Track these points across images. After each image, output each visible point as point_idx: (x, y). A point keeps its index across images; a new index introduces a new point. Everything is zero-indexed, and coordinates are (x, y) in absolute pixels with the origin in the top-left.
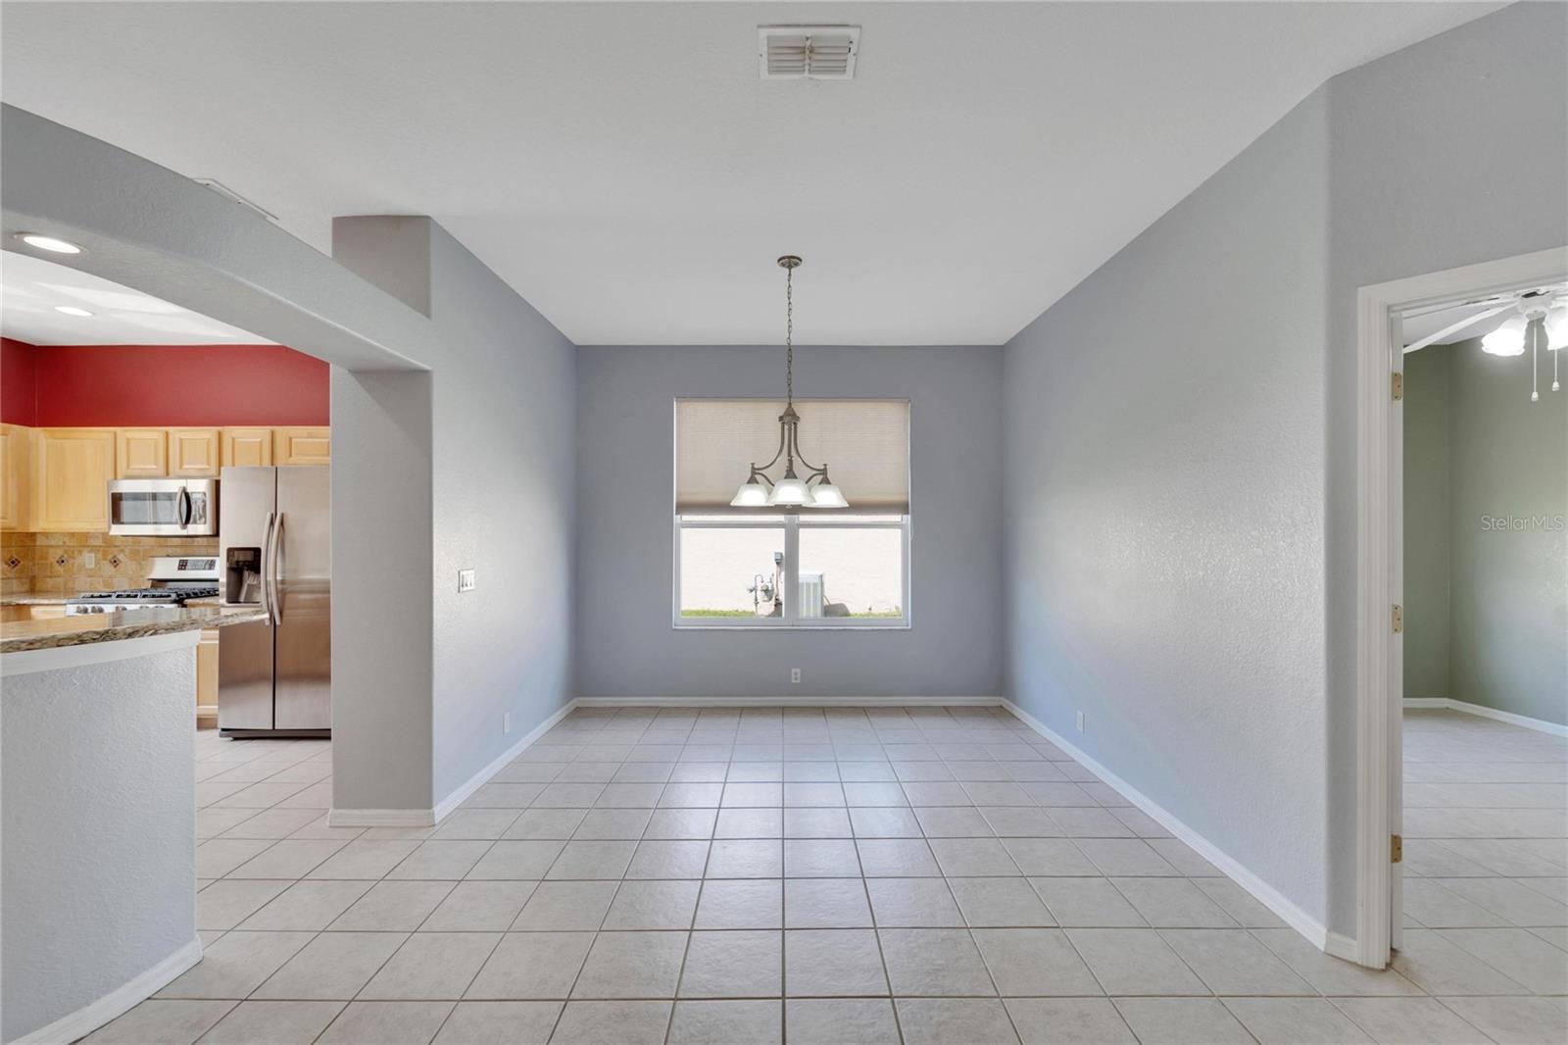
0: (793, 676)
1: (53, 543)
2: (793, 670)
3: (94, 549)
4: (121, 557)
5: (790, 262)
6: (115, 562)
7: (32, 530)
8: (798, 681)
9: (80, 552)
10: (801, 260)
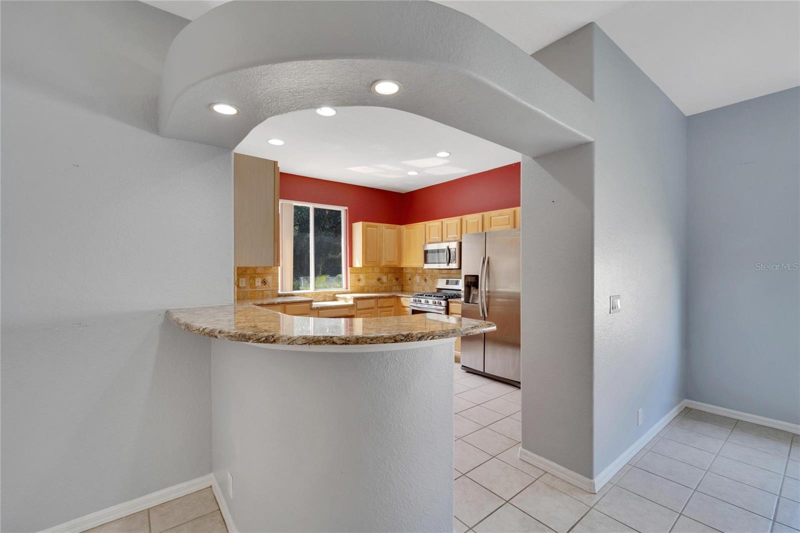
1: (408, 272)
3: (419, 274)
4: (427, 278)
6: (425, 280)
7: (402, 266)
9: (415, 275)
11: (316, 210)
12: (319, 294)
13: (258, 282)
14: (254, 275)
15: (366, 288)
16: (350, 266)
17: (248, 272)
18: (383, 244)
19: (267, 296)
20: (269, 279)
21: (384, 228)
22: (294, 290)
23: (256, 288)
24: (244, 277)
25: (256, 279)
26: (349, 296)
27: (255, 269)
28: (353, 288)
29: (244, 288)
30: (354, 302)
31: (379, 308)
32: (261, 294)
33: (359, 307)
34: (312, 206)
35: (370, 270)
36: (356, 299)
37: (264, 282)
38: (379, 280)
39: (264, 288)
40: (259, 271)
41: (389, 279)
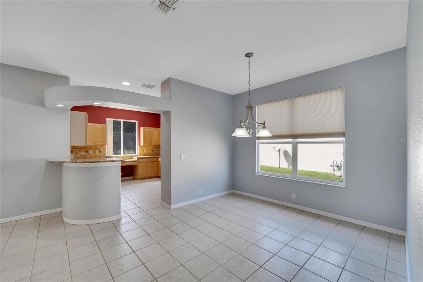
0: (293, 197)
2: (293, 195)
5: (248, 55)
8: (295, 199)
10: (253, 54)
11: (124, 122)
12: (125, 156)
13: (97, 152)
14: (95, 149)
15: (147, 154)
16: (139, 145)
17: (93, 147)
18: (153, 136)
19: (101, 157)
20: (102, 150)
21: (153, 130)
22: (113, 155)
23: (96, 154)
24: (91, 150)
25: (97, 150)
26: (136, 157)
27: (96, 146)
28: (141, 154)
29: (91, 154)
30: (137, 160)
31: (149, 162)
32: (99, 156)
33: (139, 162)
34: (122, 121)
35: (148, 147)
36: (138, 158)
37: (100, 152)
38: (153, 151)
39: (100, 154)
40: (98, 147)
41: (157, 150)
